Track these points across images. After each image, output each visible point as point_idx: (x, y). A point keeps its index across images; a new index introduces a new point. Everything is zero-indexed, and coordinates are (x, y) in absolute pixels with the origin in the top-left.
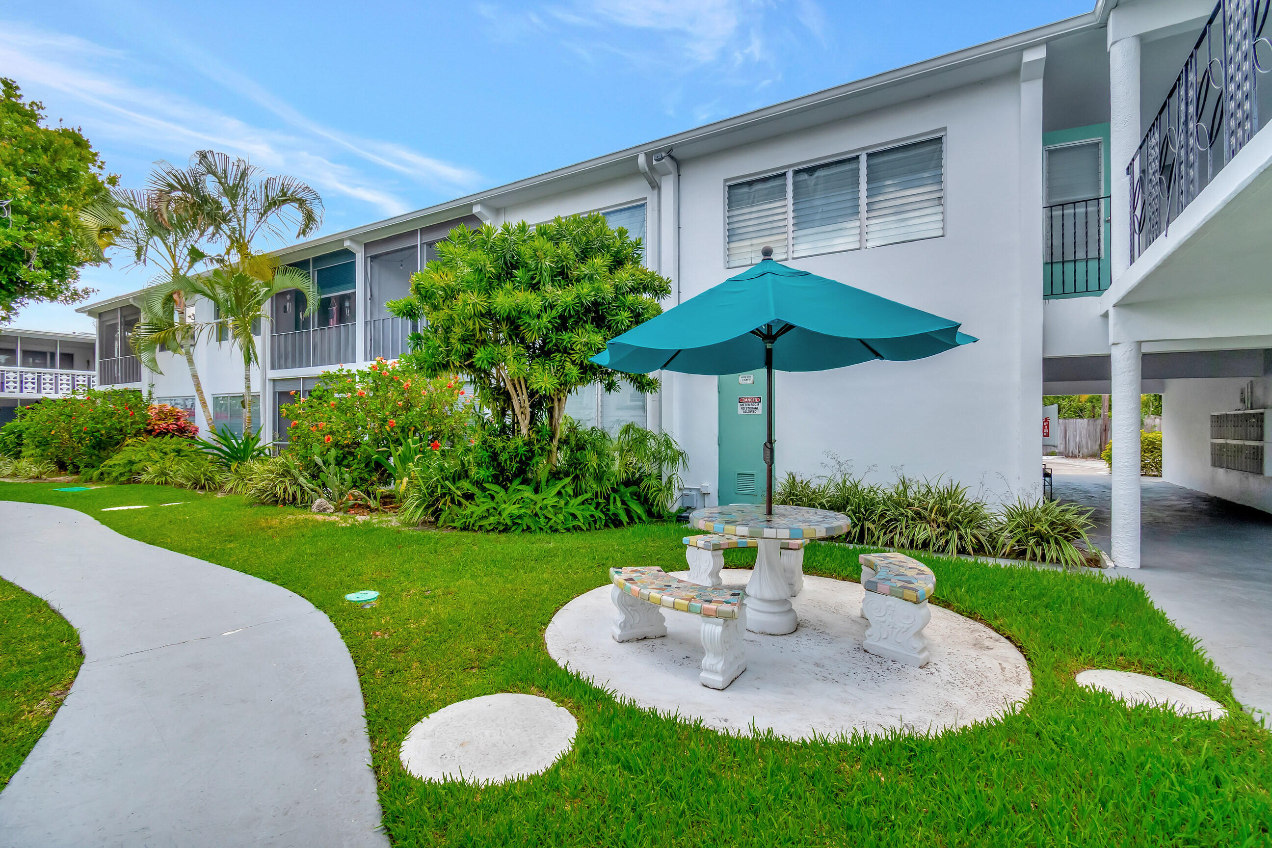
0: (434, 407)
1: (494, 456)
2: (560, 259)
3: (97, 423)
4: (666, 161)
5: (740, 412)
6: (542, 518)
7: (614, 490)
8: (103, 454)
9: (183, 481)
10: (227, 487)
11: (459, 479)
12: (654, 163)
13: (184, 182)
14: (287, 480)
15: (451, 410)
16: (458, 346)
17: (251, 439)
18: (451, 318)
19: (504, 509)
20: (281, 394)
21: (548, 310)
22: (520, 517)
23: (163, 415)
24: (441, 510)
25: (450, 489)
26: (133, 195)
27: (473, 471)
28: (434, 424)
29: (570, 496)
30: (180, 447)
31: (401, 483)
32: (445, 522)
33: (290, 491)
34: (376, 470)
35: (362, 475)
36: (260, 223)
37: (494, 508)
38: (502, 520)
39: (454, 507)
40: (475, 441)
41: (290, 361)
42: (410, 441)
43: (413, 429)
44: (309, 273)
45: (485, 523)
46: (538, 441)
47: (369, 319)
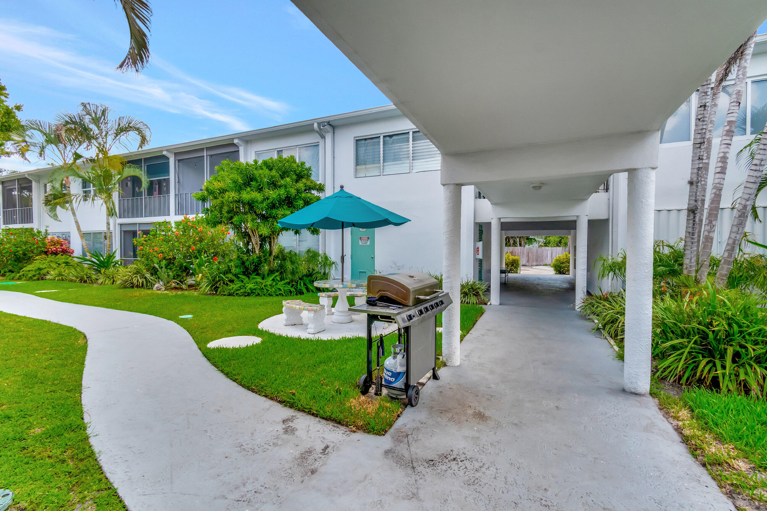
0: (214, 240)
1: (243, 263)
2: (272, 177)
3: (18, 247)
4: (327, 127)
5: (360, 244)
6: (265, 290)
7: (301, 279)
8: (20, 265)
9: (74, 278)
10: (100, 281)
11: (227, 273)
12: (322, 127)
13: (74, 120)
14: (138, 276)
15: (223, 242)
16: (226, 214)
17: (111, 256)
18: (223, 202)
19: (247, 286)
20: (125, 232)
21: (266, 200)
22: (254, 289)
23: (54, 243)
24: (219, 287)
25: (222, 278)
26: (40, 123)
27: (233, 270)
28: (214, 249)
29: (278, 281)
30: (68, 261)
31: (198, 277)
32: (220, 292)
33: (140, 281)
34: (185, 271)
35: (178, 273)
36: (115, 140)
37: (243, 286)
38: (246, 291)
39: (225, 286)
40: (235, 256)
41: (130, 214)
42: (203, 256)
43: (204, 251)
44: (142, 166)
45: (239, 292)
46: (264, 256)
47: (177, 193)
